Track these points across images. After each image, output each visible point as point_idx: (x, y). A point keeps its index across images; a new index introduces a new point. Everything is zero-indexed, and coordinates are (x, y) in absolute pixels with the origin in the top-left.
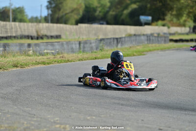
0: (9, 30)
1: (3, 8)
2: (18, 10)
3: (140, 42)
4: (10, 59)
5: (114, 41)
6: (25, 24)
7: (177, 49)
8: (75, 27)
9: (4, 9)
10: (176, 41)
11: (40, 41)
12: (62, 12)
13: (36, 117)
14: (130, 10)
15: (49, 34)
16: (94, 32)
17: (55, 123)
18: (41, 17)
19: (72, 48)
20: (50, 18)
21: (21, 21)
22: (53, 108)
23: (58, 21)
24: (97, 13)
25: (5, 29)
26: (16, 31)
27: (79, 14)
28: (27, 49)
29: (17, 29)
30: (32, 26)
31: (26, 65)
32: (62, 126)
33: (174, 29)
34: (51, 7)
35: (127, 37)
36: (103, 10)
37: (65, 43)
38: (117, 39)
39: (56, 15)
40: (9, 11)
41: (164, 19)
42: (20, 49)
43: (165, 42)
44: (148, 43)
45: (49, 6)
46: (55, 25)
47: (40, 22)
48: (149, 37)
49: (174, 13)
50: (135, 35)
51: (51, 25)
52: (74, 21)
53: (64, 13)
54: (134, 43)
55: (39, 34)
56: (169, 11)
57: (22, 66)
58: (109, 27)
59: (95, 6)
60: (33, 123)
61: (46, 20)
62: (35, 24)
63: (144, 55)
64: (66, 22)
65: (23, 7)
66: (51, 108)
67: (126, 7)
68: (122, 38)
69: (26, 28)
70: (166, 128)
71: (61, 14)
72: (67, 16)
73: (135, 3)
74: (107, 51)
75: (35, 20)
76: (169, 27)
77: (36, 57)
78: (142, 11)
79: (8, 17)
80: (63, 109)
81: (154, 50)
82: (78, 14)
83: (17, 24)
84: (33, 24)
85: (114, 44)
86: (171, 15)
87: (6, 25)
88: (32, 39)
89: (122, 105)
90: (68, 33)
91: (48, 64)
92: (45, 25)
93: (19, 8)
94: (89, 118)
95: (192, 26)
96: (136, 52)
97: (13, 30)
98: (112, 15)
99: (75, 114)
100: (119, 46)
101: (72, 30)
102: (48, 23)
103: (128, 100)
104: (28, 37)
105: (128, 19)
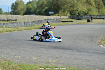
5: (38, 22)
6: (2, 15)
7: (64, 25)
8: (23, 16)
10: (63, 22)
11: (8, 22)
13: (7, 53)
14: (45, 9)
15: (12, 19)
16: (30, 18)
18: (9, 12)
19: (22, 25)
20: (12, 13)
23: (16, 14)
24: (32, 11)
27: (25, 11)
28: (3, 25)
33: (62, 17)
34: (13, 8)
35: (44, 20)
36: (34, 10)
37: (18, 23)
38: (40, 21)
39: (15, 12)
41: (58, 13)
43: (59, 22)
44: (52, 23)
45: (12, 8)
46: (14, 15)
47: (8, 14)
48: (52, 20)
49: (62, 10)
50: (47, 19)
51: (13, 15)
52: (22, 14)
53: (18, 11)
55: (8, 19)
56: (60, 10)
58: (37, 16)
59: (31, 8)
60: (5, 55)
61: (11, 13)
62: (6, 15)
64: (19, 15)
65: (1, 8)
66: (13, 50)
67: (43, 8)
68: (42, 20)
71: (17, 11)
73: (47, 6)
74: (36, 26)
75: (6, 13)
76: (60, 16)
77: (7, 29)
78: (50, 10)
80: (18, 50)
81: (55, 25)
84: (5, 15)
86: (61, 11)
88: (5, 21)
89: (42, 48)
90: (20, 19)
91: (12, 31)
92: (10, 15)
95: (69, 16)
98: (38, 11)
99: (23, 52)
100: (41, 24)
101: (22, 17)
102: (12, 14)
103: (44, 46)
104: (3, 20)
105: (44, 13)
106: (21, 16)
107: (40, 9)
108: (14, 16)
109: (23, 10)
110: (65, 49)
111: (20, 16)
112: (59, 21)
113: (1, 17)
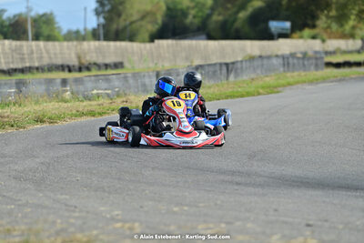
0: (26, 56)
1: (15, 16)
2: (44, 18)
3: (270, 70)
4: (30, 108)
5: (221, 70)
6: (57, 43)
7: (340, 80)
8: (148, 45)
9: (17, 18)
10: (338, 65)
11: (85, 73)
12: (125, 20)
13: (77, 210)
14: (250, 10)
15: (100, 60)
16: (184, 55)
17: (113, 219)
18: (85, 29)
19: (144, 85)
20: (101, 32)
21: (49, 38)
22: (109, 193)
23: (117, 36)
24: (189, 20)
25: (20, 54)
26: (41, 58)
27: (157, 23)
28: (60, 89)
29: (41, 53)
30: (68, 48)
31: (59, 118)
32: (127, 225)
33: (333, 44)
34: (103, 12)
35: (246, 61)
36: (200, 14)
37: (129, 75)
38: (227, 64)
39: (113, 27)
40: (26, 21)
41: (314, 26)
42: (47, 90)
43: (317, 67)
44: (284, 71)
45: (100, 9)
46: (112, 43)
47: (84, 39)
48: (286, 60)
49: (333, 13)
50: (260, 57)
51: (105, 43)
52: (146, 36)
53: (128, 22)
54: (259, 72)
55: (83, 61)
56: (322, 11)
57: (52, 121)
58: (212, 43)
59: (184, 6)
60: (72, 221)
61: (95, 35)
62: (75, 43)
63: (278, 92)
64: (131, 39)
65: (51, 14)
66: (106, 194)
67: (243, 7)
68: (237, 62)
69: (58, 51)
70: (320, 223)
71: (122, 23)
72: (134, 25)
74: (210, 87)
75: (76, 36)
76: (323, 41)
77: (77, 103)
79: (25, 32)
80: (128, 195)
81: (298, 83)
82: (155, 22)
83: (41, 43)
84: (70, 43)
85: (221, 73)
86: (328, 17)
87: (21, 46)
88: (70, 71)
89: (238, 184)
90: (136, 58)
91: (100, 114)
92: (94, 44)
93: (44, 15)
94: (176, 209)
96: (263, 88)
97: (35, 55)
98: (217, 22)
99: (150, 203)
100: (232, 78)
101: (144, 52)
102: (99, 40)
103: (248, 174)
104: (62, 68)
105: (247, 29)
106: (142, 45)
107: (227, 9)
108: (109, 46)
109: (148, 19)
110: (348, 188)
111: (135, 46)
112: (319, 62)
113: (52, 52)
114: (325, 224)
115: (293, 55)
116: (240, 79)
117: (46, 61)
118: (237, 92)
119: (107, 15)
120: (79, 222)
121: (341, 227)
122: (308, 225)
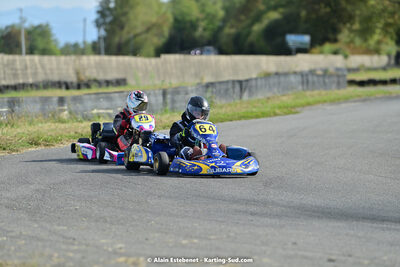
0: (19, 72)
1: (7, 28)
2: (39, 31)
3: (287, 88)
4: (23, 130)
5: (234, 87)
6: (53, 58)
7: (364, 100)
8: (154, 61)
9: (9, 30)
10: (362, 84)
11: (84, 91)
12: (128, 33)
13: (76, 243)
14: (265, 22)
15: (101, 77)
16: (193, 71)
17: (116, 253)
18: (84, 43)
20: (102, 45)
21: (45, 52)
22: (112, 223)
23: (120, 50)
24: (199, 32)
25: (12, 69)
26: (35, 74)
28: (57, 108)
29: (36, 68)
30: (66, 63)
31: (56, 140)
32: (131, 260)
33: (357, 60)
34: (104, 23)
35: (261, 78)
36: (211, 26)
38: (240, 82)
39: (116, 37)
40: (19, 32)
41: (335, 41)
42: (43, 109)
43: (339, 85)
44: (303, 90)
45: (101, 21)
46: (114, 58)
47: (83, 52)
48: (305, 78)
49: (357, 26)
50: (277, 74)
51: (105, 58)
52: (151, 50)
53: (131, 35)
54: (275, 90)
55: (83, 77)
56: (345, 24)
57: (47, 143)
58: (224, 59)
59: (193, 18)
60: (71, 255)
61: (95, 49)
62: (73, 57)
63: (297, 113)
64: (135, 53)
65: (47, 25)
66: (108, 226)
67: (258, 18)
68: (252, 79)
69: (54, 67)
70: (343, 258)
71: (124, 35)
72: (138, 39)
73: (275, 8)
74: (221, 107)
75: (74, 50)
76: (346, 57)
77: (76, 124)
78: (290, 24)
79: (18, 45)
80: (132, 225)
81: (319, 102)
82: (160, 35)
83: (36, 58)
84: (68, 58)
85: (234, 92)
86: (351, 30)
87: (14, 61)
88: (67, 88)
90: (140, 75)
92: (94, 59)
93: (39, 26)
94: (184, 242)
95: (394, 53)
96: (280, 107)
97: (29, 71)
98: (229, 35)
99: (157, 235)
100: (246, 96)
101: (149, 68)
102: (99, 54)
103: (264, 203)
104: (59, 85)
105: (262, 43)
106: (147, 61)
107: (240, 21)
108: (111, 61)
109: (154, 31)
111: (139, 61)
112: (341, 79)
113: (48, 67)
114: (350, 259)
115: (312, 72)
116: (254, 98)
117: (41, 78)
118: (252, 112)
119: (108, 27)
120: (79, 256)
121: (366, 262)
122: (331, 260)
